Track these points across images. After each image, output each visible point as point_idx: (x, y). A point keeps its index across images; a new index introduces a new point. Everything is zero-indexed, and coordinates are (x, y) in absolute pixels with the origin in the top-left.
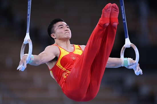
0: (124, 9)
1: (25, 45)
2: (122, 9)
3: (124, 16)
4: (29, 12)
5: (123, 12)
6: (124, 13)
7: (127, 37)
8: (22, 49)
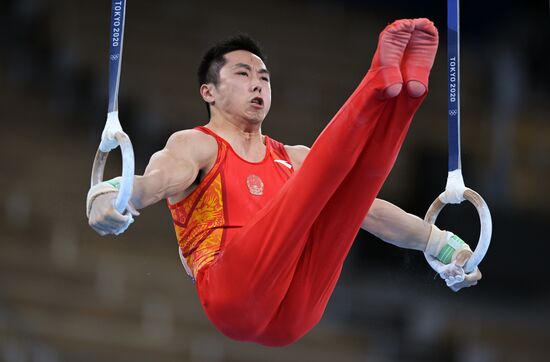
0: (456, 69)
1: (105, 158)
2: (453, 69)
3: (456, 92)
4: (118, 39)
5: (453, 80)
6: (456, 82)
7: (455, 168)
8: (96, 170)
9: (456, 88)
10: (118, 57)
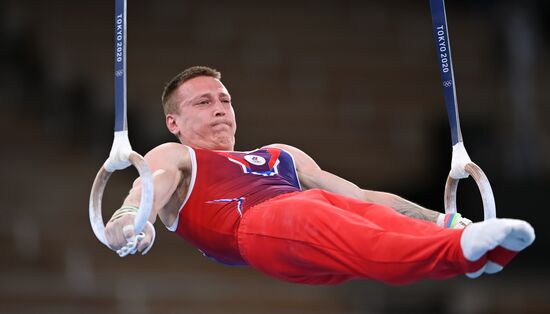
9: (448, 57)
10: (122, 73)
